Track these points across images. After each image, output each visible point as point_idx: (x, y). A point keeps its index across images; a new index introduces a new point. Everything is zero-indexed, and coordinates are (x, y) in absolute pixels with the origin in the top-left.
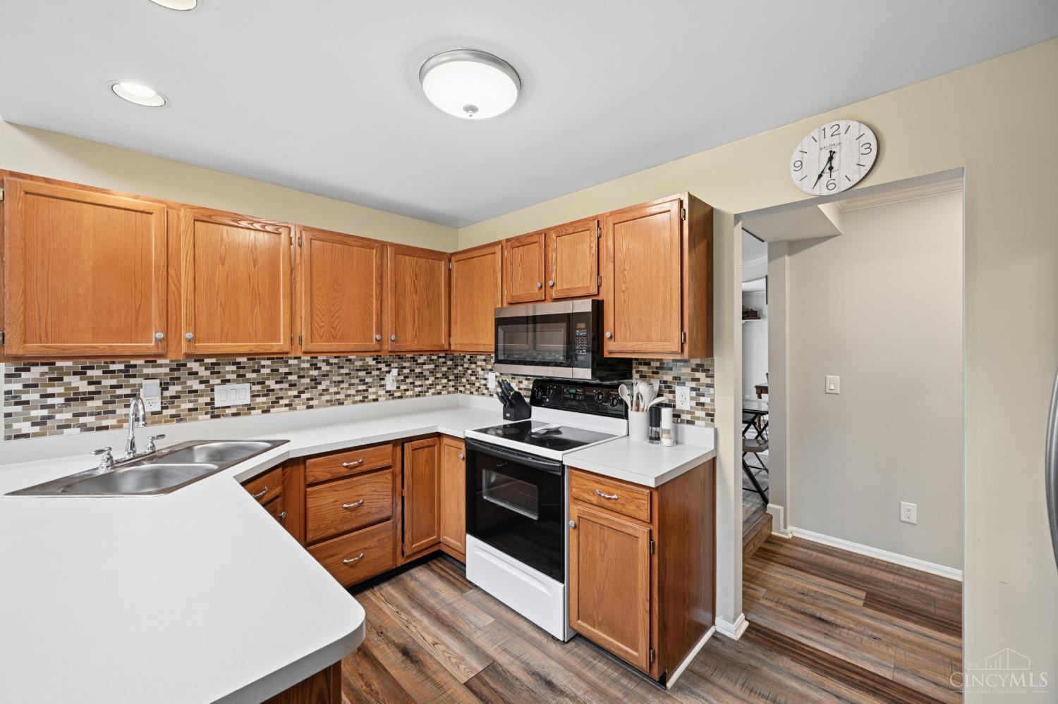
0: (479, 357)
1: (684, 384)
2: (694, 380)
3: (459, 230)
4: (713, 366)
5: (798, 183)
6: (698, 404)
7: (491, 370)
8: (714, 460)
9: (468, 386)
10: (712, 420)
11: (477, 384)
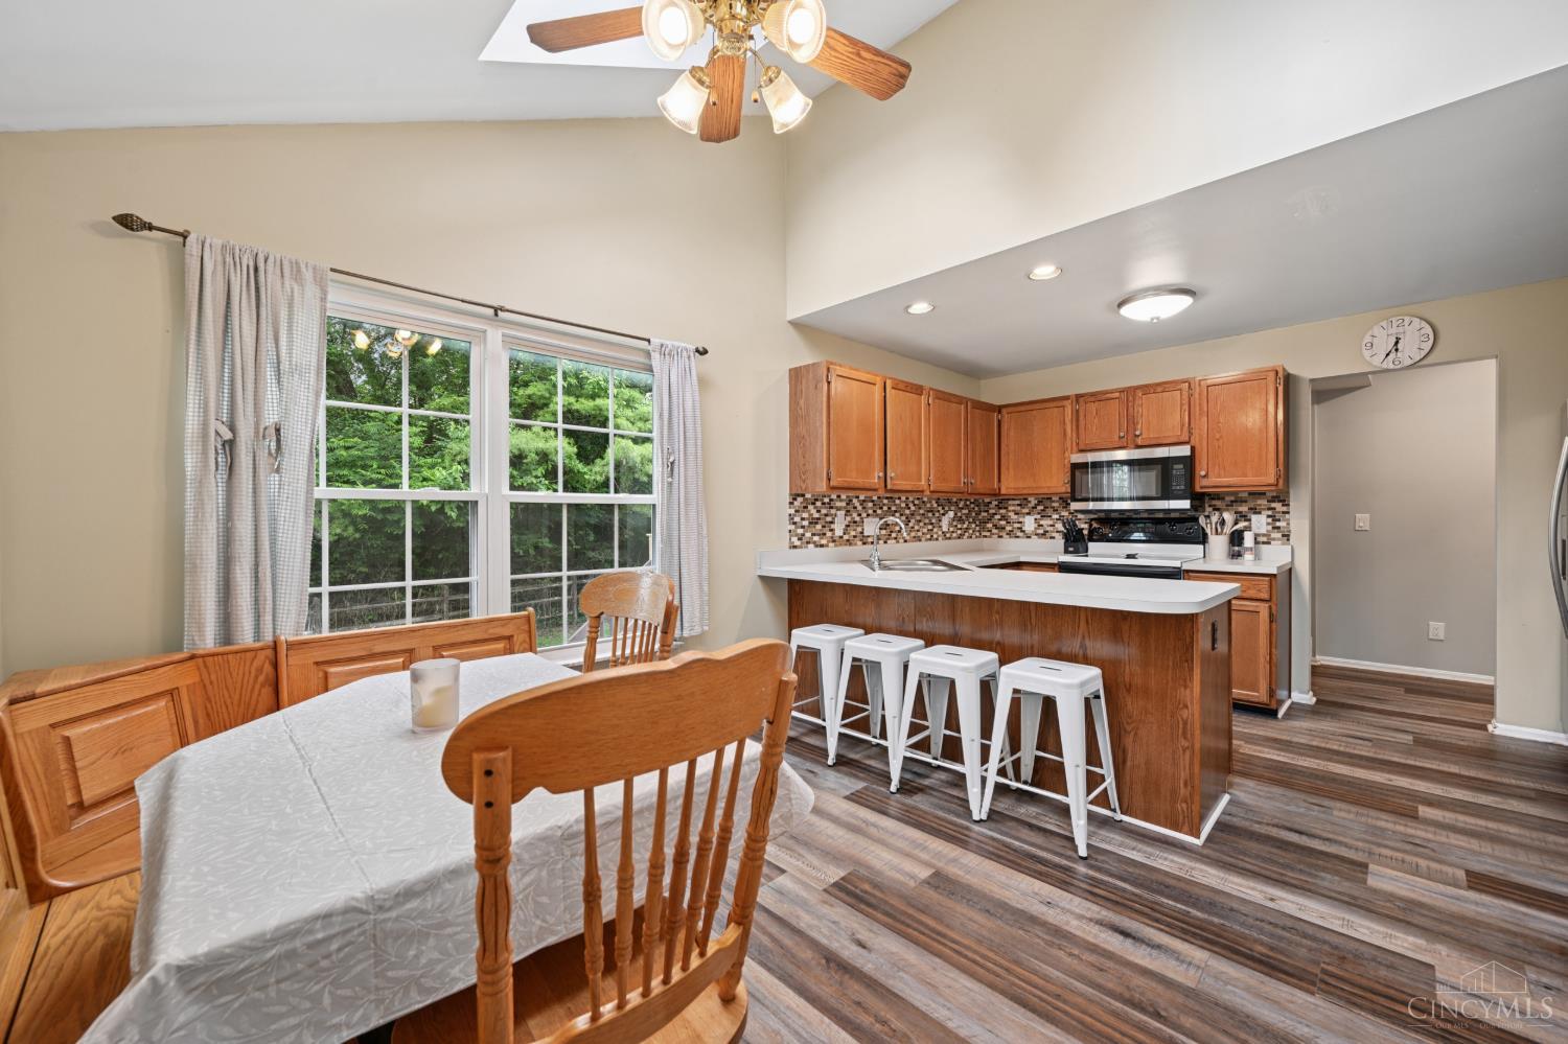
0: (1010, 502)
1: (1260, 513)
2: (1269, 509)
3: (983, 382)
4: (1288, 497)
5: (1368, 358)
6: (1274, 528)
7: (1029, 514)
8: (1290, 570)
9: (994, 531)
10: (1288, 540)
11: (1008, 528)
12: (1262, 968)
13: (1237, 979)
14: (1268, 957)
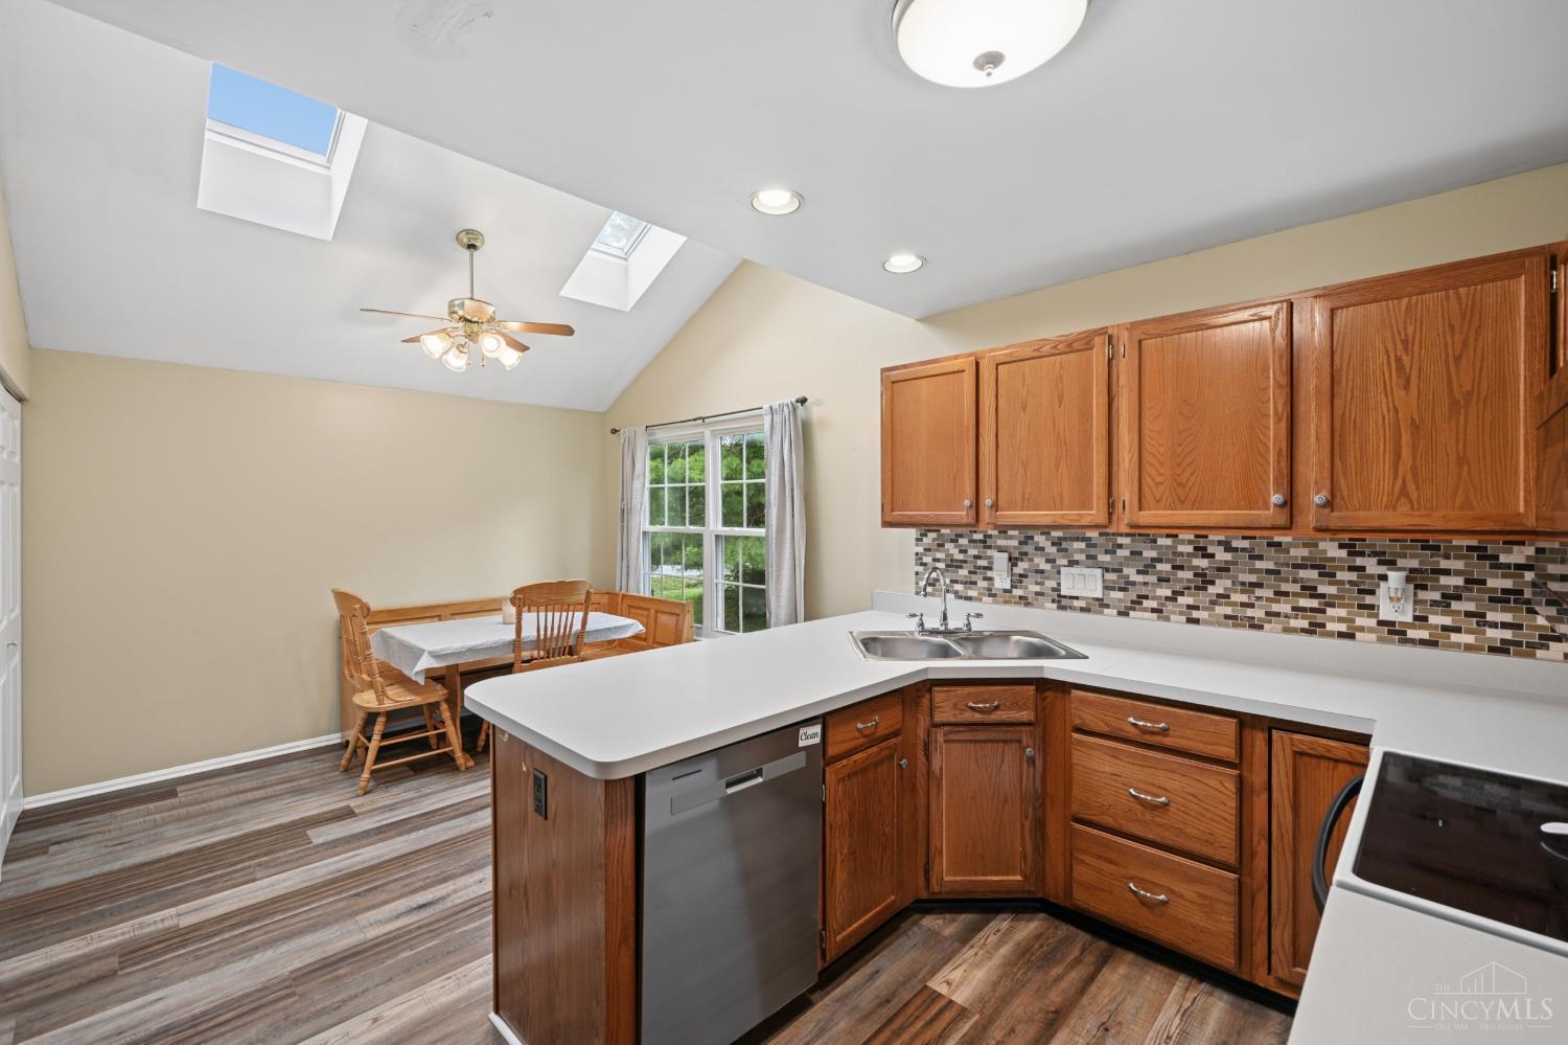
12: (334, 958)
13: (339, 941)
14: (334, 970)
